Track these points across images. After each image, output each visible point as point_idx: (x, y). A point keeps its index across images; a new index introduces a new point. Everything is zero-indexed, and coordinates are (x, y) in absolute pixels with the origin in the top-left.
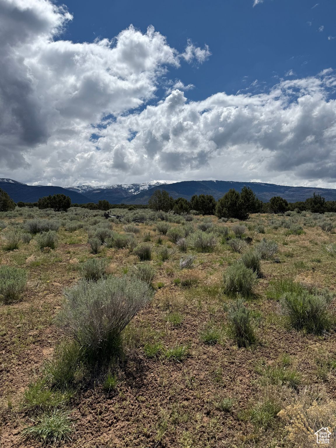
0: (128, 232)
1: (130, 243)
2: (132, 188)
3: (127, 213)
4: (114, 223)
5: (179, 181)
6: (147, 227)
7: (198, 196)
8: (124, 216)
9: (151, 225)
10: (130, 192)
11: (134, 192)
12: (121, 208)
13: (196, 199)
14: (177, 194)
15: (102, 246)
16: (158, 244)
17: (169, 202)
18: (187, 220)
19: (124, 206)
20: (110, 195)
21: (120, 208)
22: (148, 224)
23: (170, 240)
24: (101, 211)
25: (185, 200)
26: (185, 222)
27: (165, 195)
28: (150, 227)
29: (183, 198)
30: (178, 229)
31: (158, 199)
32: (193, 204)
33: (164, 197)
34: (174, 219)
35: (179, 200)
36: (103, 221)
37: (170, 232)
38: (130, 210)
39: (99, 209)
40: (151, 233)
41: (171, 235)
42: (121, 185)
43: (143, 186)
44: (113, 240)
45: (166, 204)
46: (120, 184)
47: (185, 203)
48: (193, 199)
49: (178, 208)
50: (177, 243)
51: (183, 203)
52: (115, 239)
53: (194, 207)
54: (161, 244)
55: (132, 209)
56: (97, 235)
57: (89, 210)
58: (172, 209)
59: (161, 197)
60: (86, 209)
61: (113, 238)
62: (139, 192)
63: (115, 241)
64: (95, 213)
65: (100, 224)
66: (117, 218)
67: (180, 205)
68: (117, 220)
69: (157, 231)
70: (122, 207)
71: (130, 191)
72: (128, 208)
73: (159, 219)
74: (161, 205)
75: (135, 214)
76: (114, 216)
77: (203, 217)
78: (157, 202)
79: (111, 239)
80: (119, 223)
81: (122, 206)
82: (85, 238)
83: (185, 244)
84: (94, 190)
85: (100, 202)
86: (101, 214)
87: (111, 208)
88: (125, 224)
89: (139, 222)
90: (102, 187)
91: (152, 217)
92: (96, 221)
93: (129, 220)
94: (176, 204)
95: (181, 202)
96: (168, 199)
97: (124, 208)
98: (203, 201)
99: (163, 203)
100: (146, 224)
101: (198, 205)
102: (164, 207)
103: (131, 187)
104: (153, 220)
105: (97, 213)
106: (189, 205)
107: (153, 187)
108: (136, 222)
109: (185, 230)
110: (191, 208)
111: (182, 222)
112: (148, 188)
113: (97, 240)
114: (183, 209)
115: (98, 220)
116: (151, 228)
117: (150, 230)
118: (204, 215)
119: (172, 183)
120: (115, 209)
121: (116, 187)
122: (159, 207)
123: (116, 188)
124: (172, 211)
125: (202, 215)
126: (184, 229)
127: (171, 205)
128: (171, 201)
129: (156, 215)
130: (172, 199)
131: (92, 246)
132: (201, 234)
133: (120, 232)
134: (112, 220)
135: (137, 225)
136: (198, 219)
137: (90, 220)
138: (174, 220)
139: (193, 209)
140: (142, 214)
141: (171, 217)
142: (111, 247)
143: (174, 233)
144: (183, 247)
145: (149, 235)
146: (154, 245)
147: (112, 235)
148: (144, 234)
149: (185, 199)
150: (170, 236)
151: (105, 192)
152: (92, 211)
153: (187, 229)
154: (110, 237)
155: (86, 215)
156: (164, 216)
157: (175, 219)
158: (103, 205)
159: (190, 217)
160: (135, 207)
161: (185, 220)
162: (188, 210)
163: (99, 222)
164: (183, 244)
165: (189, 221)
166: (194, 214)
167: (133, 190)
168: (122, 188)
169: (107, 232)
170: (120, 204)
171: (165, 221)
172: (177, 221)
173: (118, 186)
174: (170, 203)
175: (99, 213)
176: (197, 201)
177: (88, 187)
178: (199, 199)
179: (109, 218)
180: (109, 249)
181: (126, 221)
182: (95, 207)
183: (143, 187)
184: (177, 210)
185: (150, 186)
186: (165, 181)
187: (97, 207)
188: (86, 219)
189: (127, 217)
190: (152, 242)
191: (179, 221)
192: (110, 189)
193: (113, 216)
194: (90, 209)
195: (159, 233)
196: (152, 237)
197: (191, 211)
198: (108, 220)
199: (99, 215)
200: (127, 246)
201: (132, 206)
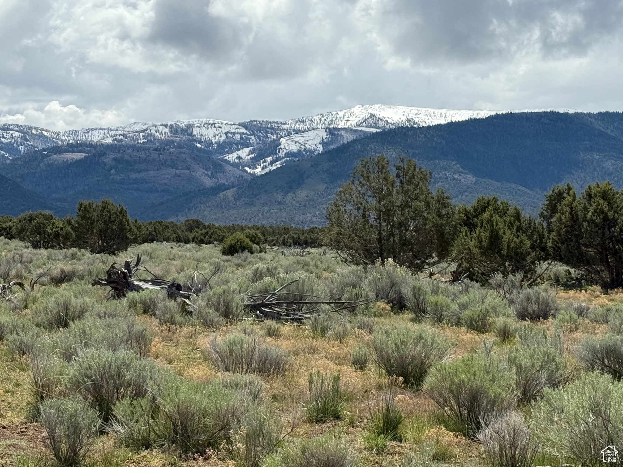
0: (227, 369)
1: (244, 430)
2: (244, 143)
3: (217, 269)
4: (155, 322)
5: (483, 114)
6: (319, 343)
7: (579, 191)
8: (205, 283)
9: (341, 337)
10: (234, 165)
11: (254, 163)
12: (187, 242)
13: (570, 205)
14: (470, 179)
15: (104, 438)
16: (381, 440)
17: (432, 217)
18: (522, 315)
19: (198, 233)
20: (134, 176)
21: (178, 240)
22: (324, 330)
23: (441, 421)
24: (87, 255)
25: (511, 211)
26: (513, 323)
27: (409, 182)
28: (335, 348)
29: (502, 199)
30: (480, 360)
31: (373, 202)
32: (550, 231)
33: (406, 193)
34: (454, 307)
35: (484, 209)
36: (100, 308)
37: (444, 379)
38: (231, 251)
39: (80, 248)
40: (343, 379)
41: (446, 394)
42: (190, 126)
43: (298, 132)
44: (155, 411)
45: (417, 229)
46: (183, 120)
47: (511, 225)
48: (552, 208)
49: (476, 251)
50: (481, 437)
51: (501, 224)
52: (168, 407)
53: (556, 249)
54: (394, 438)
55: (243, 249)
56: (77, 385)
57: (28, 252)
58: (443, 255)
59: (390, 193)
60: (15, 243)
61: (154, 399)
62: (279, 164)
63: (168, 416)
64: (60, 265)
65: (88, 321)
66: (172, 296)
67: (485, 235)
68: (172, 304)
69: (371, 366)
70: (191, 236)
71: (232, 157)
72: (221, 240)
73: (382, 304)
74: (392, 234)
75: (258, 276)
76: (155, 282)
77: (604, 299)
78: (373, 215)
79: (144, 402)
80: (178, 318)
81: (191, 229)
82: (13, 393)
83: (522, 442)
84: (58, 150)
85: (85, 211)
86: (90, 273)
87: (137, 241)
88: (208, 324)
89: (277, 317)
90: (96, 137)
91: (343, 293)
92: (66, 307)
93: (228, 306)
94: (464, 229)
95: (490, 222)
96: (428, 204)
97: (202, 242)
98: (605, 218)
99: (401, 224)
100: (315, 329)
101: (579, 236)
102: (405, 243)
103: (238, 137)
104: (351, 308)
105: (68, 268)
106: (530, 237)
107: (349, 137)
108: (266, 315)
109: (519, 368)
110: (544, 249)
111: (500, 321)
112: (324, 143)
113: (80, 406)
114: (502, 256)
115: (76, 302)
116: (342, 354)
117: (339, 360)
118: (607, 287)
119: (443, 122)
120: (154, 245)
121: (164, 133)
122: (379, 240)
123: (161, 142)
124: (444, 265)
125: (598, 289)
126: (511, 361)
127: (441, 234)
128: (440, 216)
129: (365, 284)
130: (446, 205)
131: (52, 436)
132: (607, 395)
133: (189, 365)
134: (144, 303)
135: (272, 333)
136: (581, 312)
137: (35, 300)
138: (454, 314)
139: (554, 259)
140: (296, 276)
141: (441, 298)
142: (147, 445)
143: (462, 382)
144: (513, 456)
145: (336, 391)
146: (360, 442)
147: (150, 388)
148: (311, 382)
149: (513, 203)
150: (441, 395)
151: (109, 159)
152: (44, 252)
153: (526, 362)
154: (139, 393)
155: (13, 272)
156: (407, 291)
157: (463, 306)
158: (99, 225)
159: (537, 301)
160: (254, 239)
161: (511, 311)
162: (529, 259)
163: (81, 315)
164: (513, 445)
165: (532, 319)
166: (558, 281)
167: (247, 150)
168: (192, 139)
169: (128, 366)
170: (183, 219)
171: (408, 315)
172: (472, 319)
173: (175, 129)
174: (435, 225)
175: (80, 267)
176: (574, 217)
177: (24, 131)
178: (585, 209)
179: (131, 295)
180: (135, 457)
181: (217, 310)
182: (57, 235)
183: (297, 137)
184: (470, 258)
185: (333, 132)
186: (407, 109)
187: (67, 234)
188: (18, 295)
189: (219, 290)
190: (352, 424)
191: (484, 315)
192: (135, 148)
193: (149, 286)
194: (36, 246)
195: (385, 380)
196: (350, 398)
197: (542, 267)
198: (125, 301)
199: (82, 278)
200: (229, 442)
201: (240, 235)
